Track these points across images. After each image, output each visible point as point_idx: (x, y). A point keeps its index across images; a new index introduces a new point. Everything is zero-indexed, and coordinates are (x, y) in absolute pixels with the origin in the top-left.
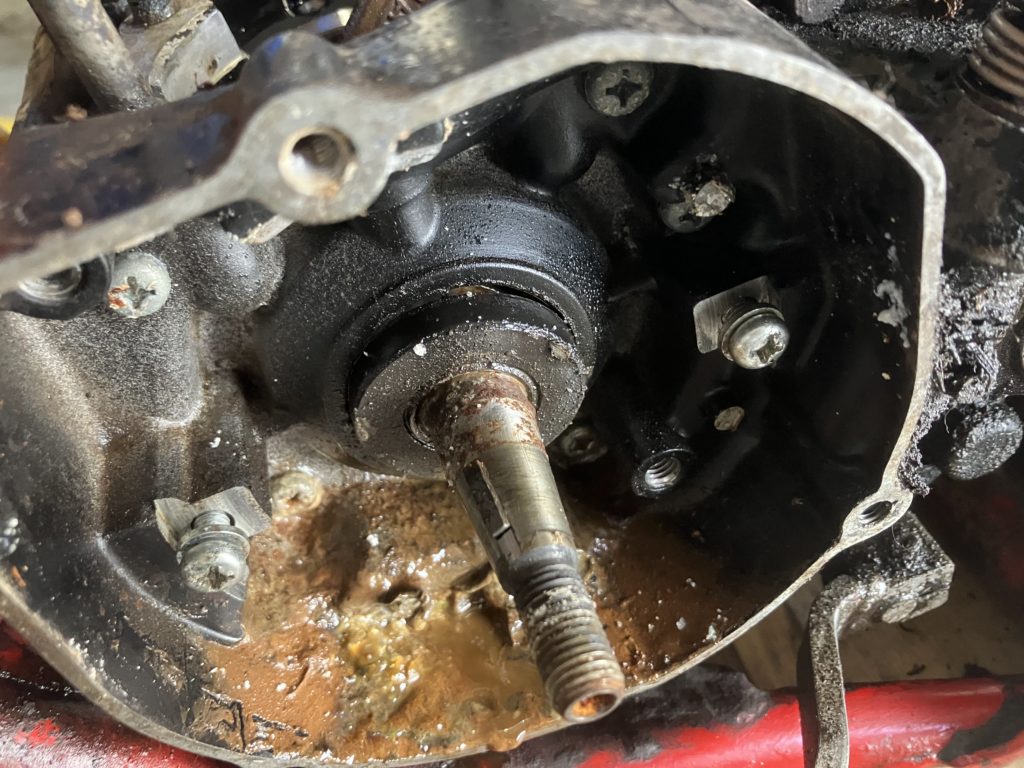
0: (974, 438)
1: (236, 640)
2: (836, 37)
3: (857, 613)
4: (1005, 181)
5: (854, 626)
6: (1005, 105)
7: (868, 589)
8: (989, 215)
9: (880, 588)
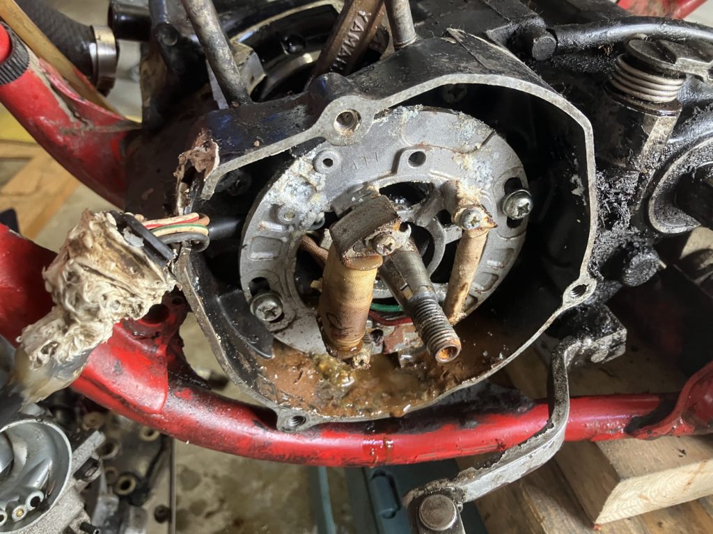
0: (633, 263)
1: (269, 356)
2: (552, 65)
3: (577, 355)
4: (622, 130)
5: (576, 363)
6: (620, 96)
7: (582, 342)
8: (617, 145)
9: (589, 342)
